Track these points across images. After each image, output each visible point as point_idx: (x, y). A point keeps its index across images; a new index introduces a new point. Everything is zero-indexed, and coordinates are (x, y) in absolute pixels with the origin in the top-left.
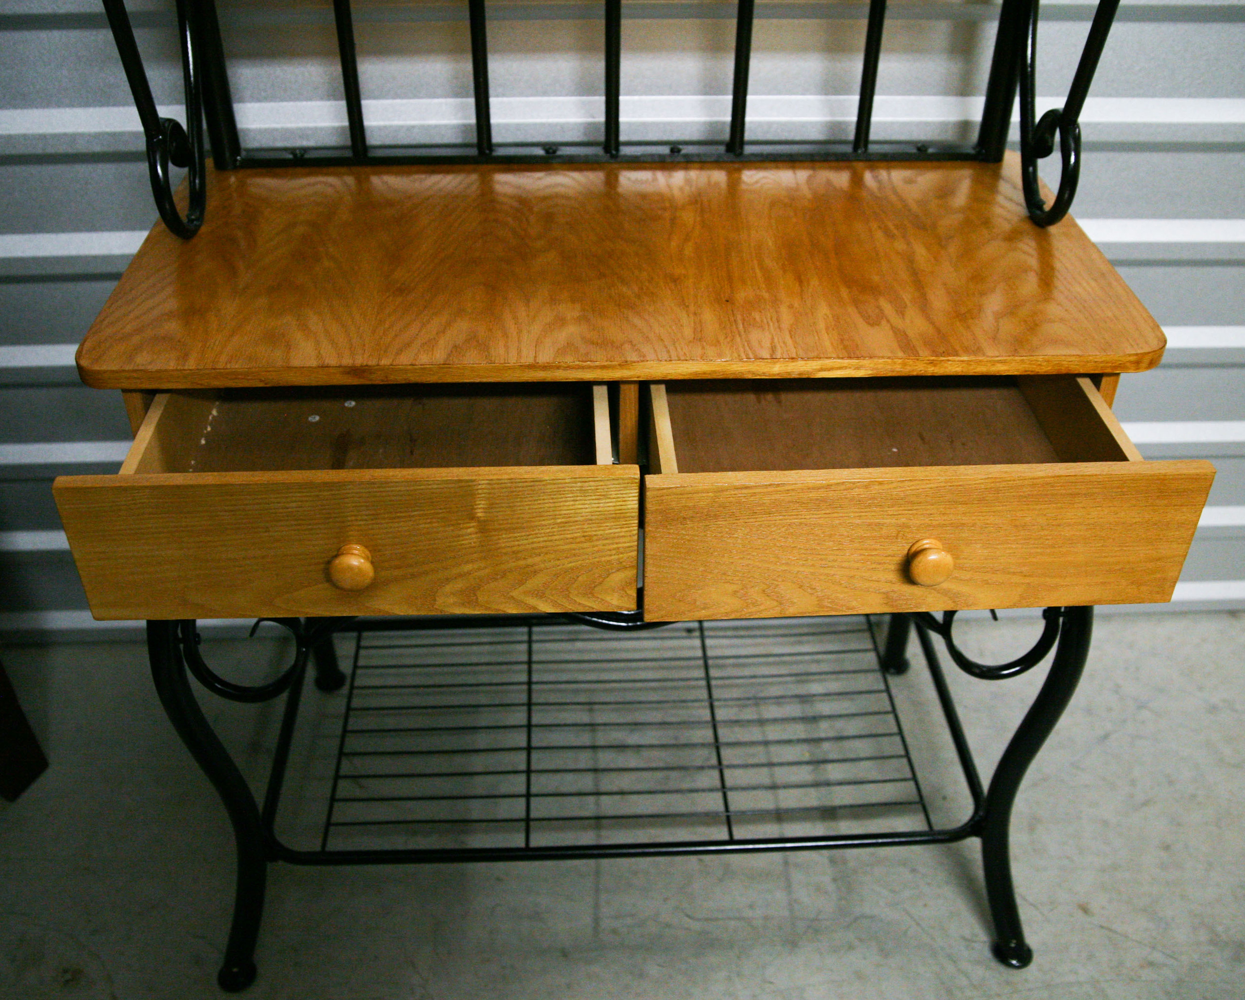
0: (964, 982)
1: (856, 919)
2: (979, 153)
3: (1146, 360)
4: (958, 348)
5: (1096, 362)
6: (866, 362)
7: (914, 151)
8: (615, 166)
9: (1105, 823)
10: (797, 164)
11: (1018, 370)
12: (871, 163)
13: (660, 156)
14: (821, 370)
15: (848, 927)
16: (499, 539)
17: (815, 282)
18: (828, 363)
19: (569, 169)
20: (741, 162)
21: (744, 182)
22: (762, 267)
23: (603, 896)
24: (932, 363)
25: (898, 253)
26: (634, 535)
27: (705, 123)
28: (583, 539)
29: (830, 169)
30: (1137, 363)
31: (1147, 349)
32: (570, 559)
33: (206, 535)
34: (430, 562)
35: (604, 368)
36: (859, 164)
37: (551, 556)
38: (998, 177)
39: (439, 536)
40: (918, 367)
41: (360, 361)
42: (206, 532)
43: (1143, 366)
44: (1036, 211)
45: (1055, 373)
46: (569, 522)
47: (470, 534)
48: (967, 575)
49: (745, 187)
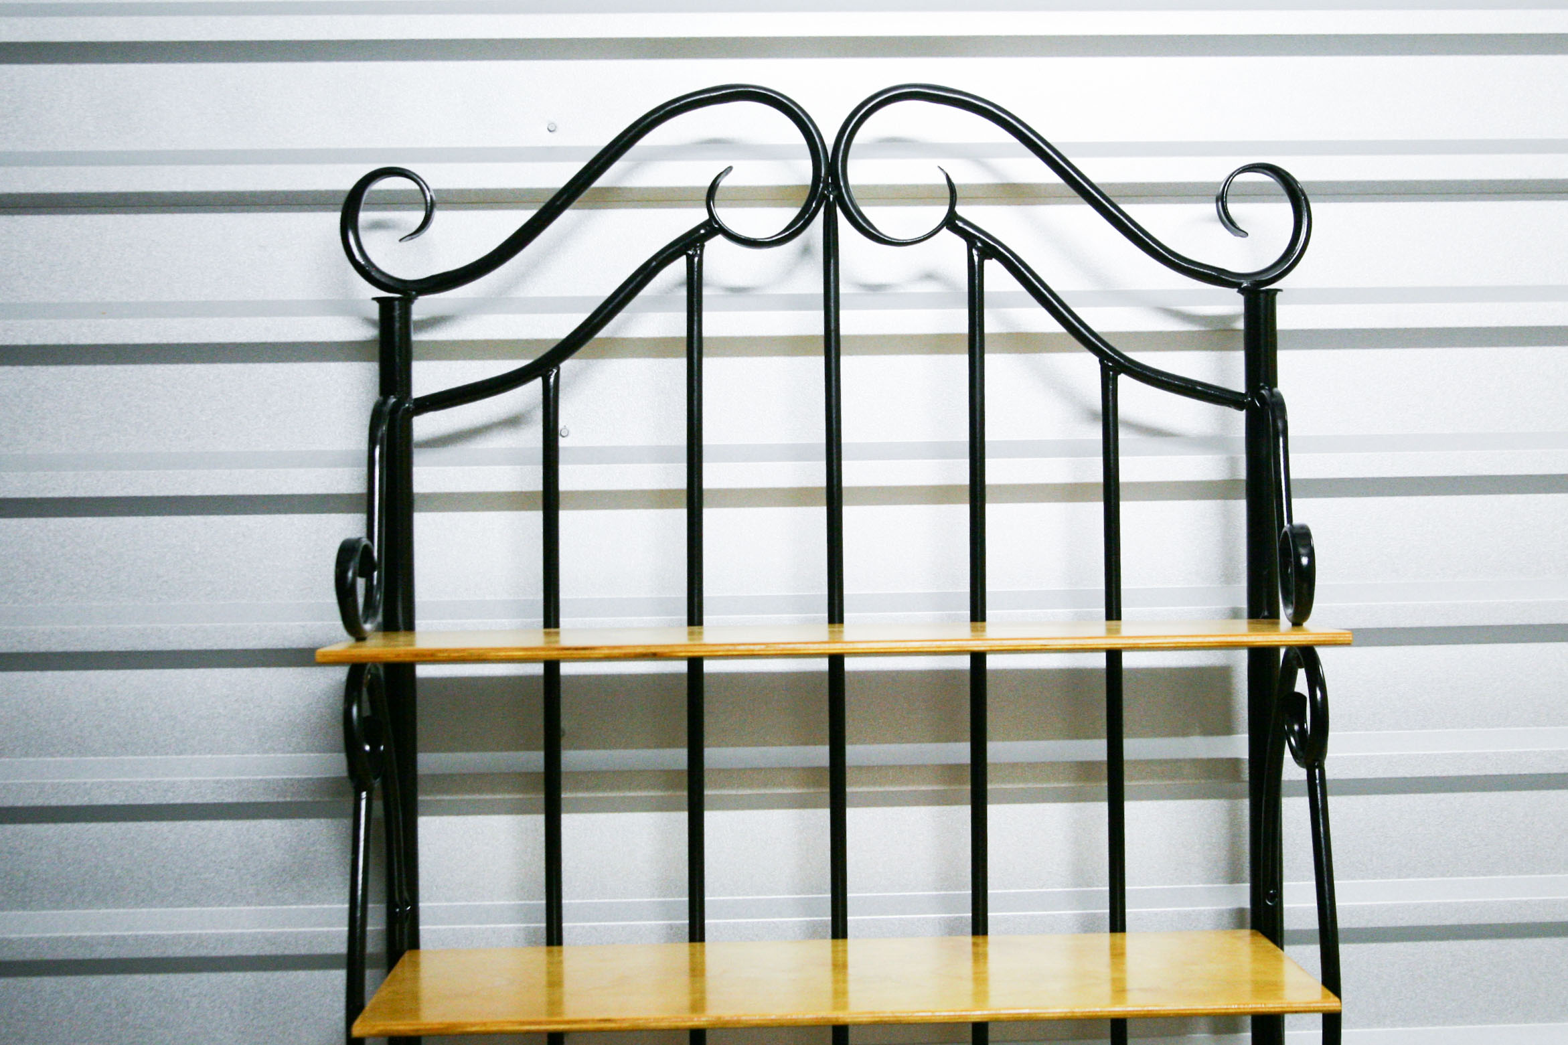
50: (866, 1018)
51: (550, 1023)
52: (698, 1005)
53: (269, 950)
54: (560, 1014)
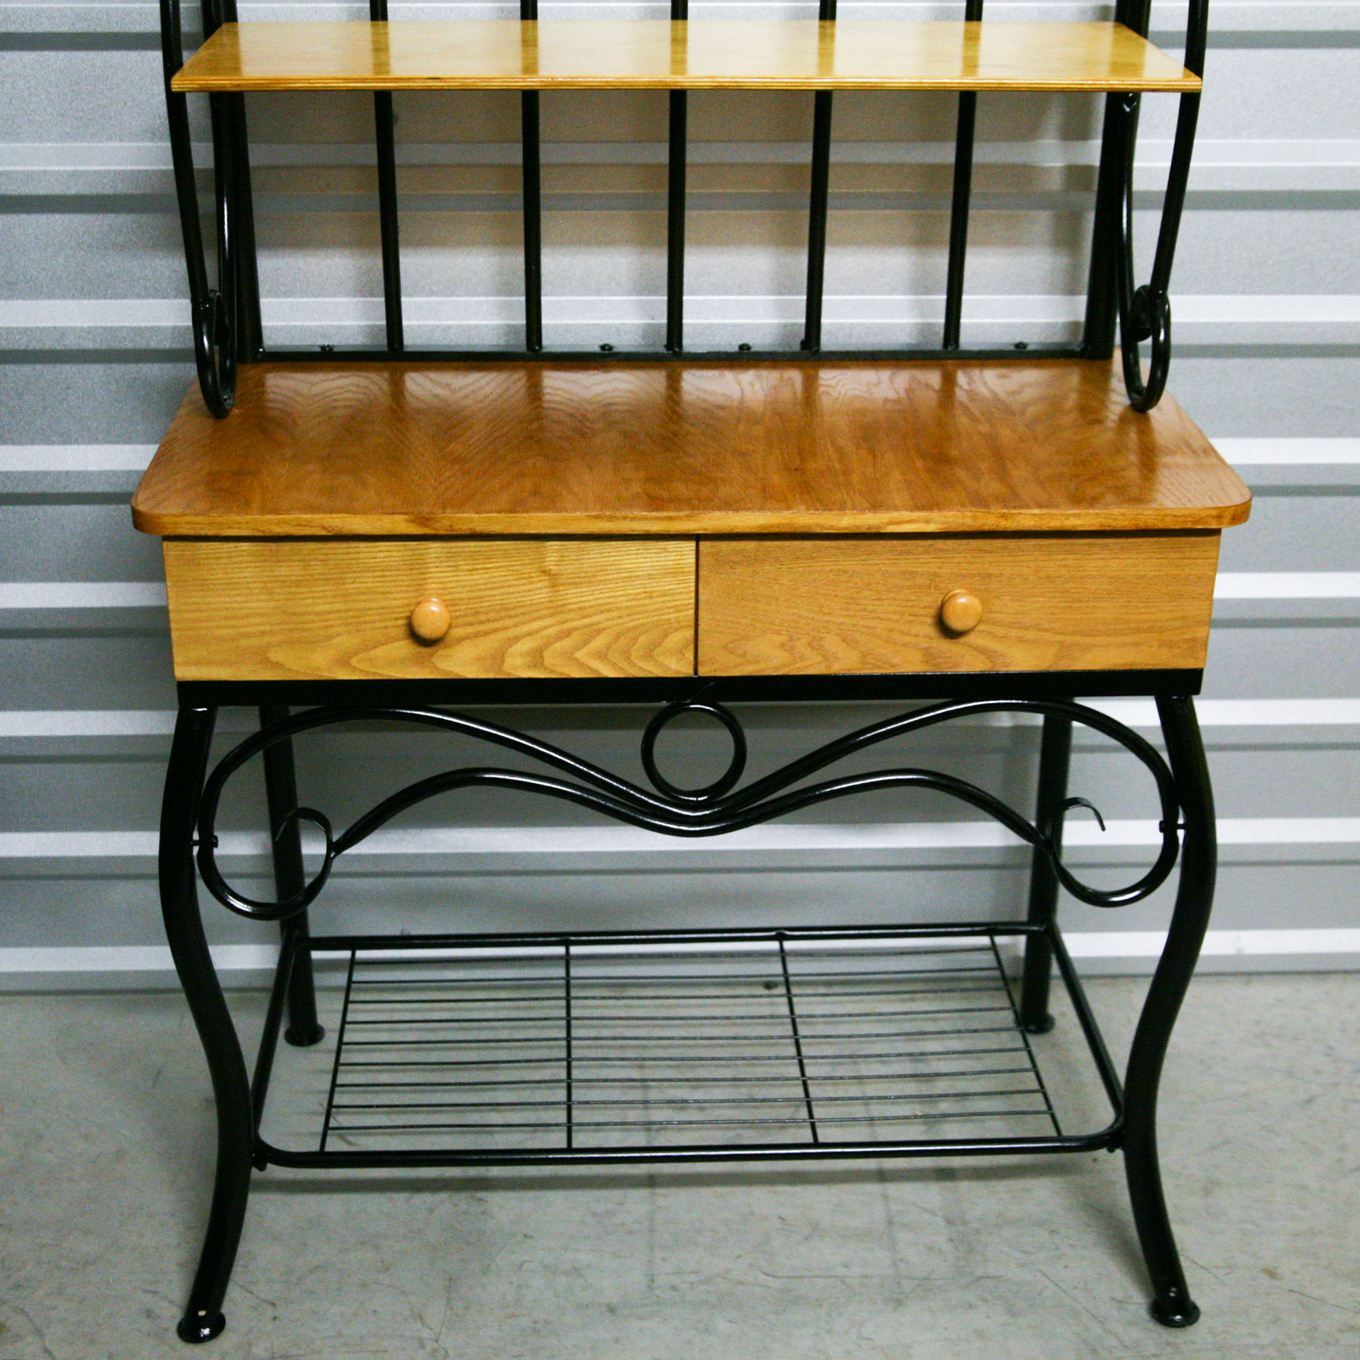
0: (1111, 1341)
1: (979, 1279)
2: (1083, 350)
3: (1228, 515)
5: (1175, 516)
6: (935, 515)
7: (1012, 348)
8: (678, 364)
9: (1304, 1187)
10: (879, 362)
11: (1094, 525)
12: (963, 361)
13: (727, 354)
14: (890, 523)
15: (967, 1286)
16: (566, 594)
17: (889, 456)
18: (896, 515)
19: (629, 367)
20: (819, 360)
22: (836, 446)
23: (659, 1254)
24: (1003, 516)
25: (980, 433)
26: (691, 591)
27: (779, 325)
28: (644, 595)
29: (916, 367)
30: (1219, 517)
31: (1228, 504)
32: (631, 618)
33: (297, 586)
34: (502, 618)
35: (670, 519)
36: (951, 362)
37: (614, 614)
38: (1107, 373)
39: (511, 590)
40: (989, 520)
41: (425, 509)
42: (298, 583)
43: (1226, 520)
44: (1135, 396)
45: (1133, 528)
46: (631, 577)
47: (540, 589)
48: (1001, 631)
49: (821, 382)
50: (705, 83)
51: (376, 80)
52: (530, 67)
53: (81, 27)
54: (387, 73)
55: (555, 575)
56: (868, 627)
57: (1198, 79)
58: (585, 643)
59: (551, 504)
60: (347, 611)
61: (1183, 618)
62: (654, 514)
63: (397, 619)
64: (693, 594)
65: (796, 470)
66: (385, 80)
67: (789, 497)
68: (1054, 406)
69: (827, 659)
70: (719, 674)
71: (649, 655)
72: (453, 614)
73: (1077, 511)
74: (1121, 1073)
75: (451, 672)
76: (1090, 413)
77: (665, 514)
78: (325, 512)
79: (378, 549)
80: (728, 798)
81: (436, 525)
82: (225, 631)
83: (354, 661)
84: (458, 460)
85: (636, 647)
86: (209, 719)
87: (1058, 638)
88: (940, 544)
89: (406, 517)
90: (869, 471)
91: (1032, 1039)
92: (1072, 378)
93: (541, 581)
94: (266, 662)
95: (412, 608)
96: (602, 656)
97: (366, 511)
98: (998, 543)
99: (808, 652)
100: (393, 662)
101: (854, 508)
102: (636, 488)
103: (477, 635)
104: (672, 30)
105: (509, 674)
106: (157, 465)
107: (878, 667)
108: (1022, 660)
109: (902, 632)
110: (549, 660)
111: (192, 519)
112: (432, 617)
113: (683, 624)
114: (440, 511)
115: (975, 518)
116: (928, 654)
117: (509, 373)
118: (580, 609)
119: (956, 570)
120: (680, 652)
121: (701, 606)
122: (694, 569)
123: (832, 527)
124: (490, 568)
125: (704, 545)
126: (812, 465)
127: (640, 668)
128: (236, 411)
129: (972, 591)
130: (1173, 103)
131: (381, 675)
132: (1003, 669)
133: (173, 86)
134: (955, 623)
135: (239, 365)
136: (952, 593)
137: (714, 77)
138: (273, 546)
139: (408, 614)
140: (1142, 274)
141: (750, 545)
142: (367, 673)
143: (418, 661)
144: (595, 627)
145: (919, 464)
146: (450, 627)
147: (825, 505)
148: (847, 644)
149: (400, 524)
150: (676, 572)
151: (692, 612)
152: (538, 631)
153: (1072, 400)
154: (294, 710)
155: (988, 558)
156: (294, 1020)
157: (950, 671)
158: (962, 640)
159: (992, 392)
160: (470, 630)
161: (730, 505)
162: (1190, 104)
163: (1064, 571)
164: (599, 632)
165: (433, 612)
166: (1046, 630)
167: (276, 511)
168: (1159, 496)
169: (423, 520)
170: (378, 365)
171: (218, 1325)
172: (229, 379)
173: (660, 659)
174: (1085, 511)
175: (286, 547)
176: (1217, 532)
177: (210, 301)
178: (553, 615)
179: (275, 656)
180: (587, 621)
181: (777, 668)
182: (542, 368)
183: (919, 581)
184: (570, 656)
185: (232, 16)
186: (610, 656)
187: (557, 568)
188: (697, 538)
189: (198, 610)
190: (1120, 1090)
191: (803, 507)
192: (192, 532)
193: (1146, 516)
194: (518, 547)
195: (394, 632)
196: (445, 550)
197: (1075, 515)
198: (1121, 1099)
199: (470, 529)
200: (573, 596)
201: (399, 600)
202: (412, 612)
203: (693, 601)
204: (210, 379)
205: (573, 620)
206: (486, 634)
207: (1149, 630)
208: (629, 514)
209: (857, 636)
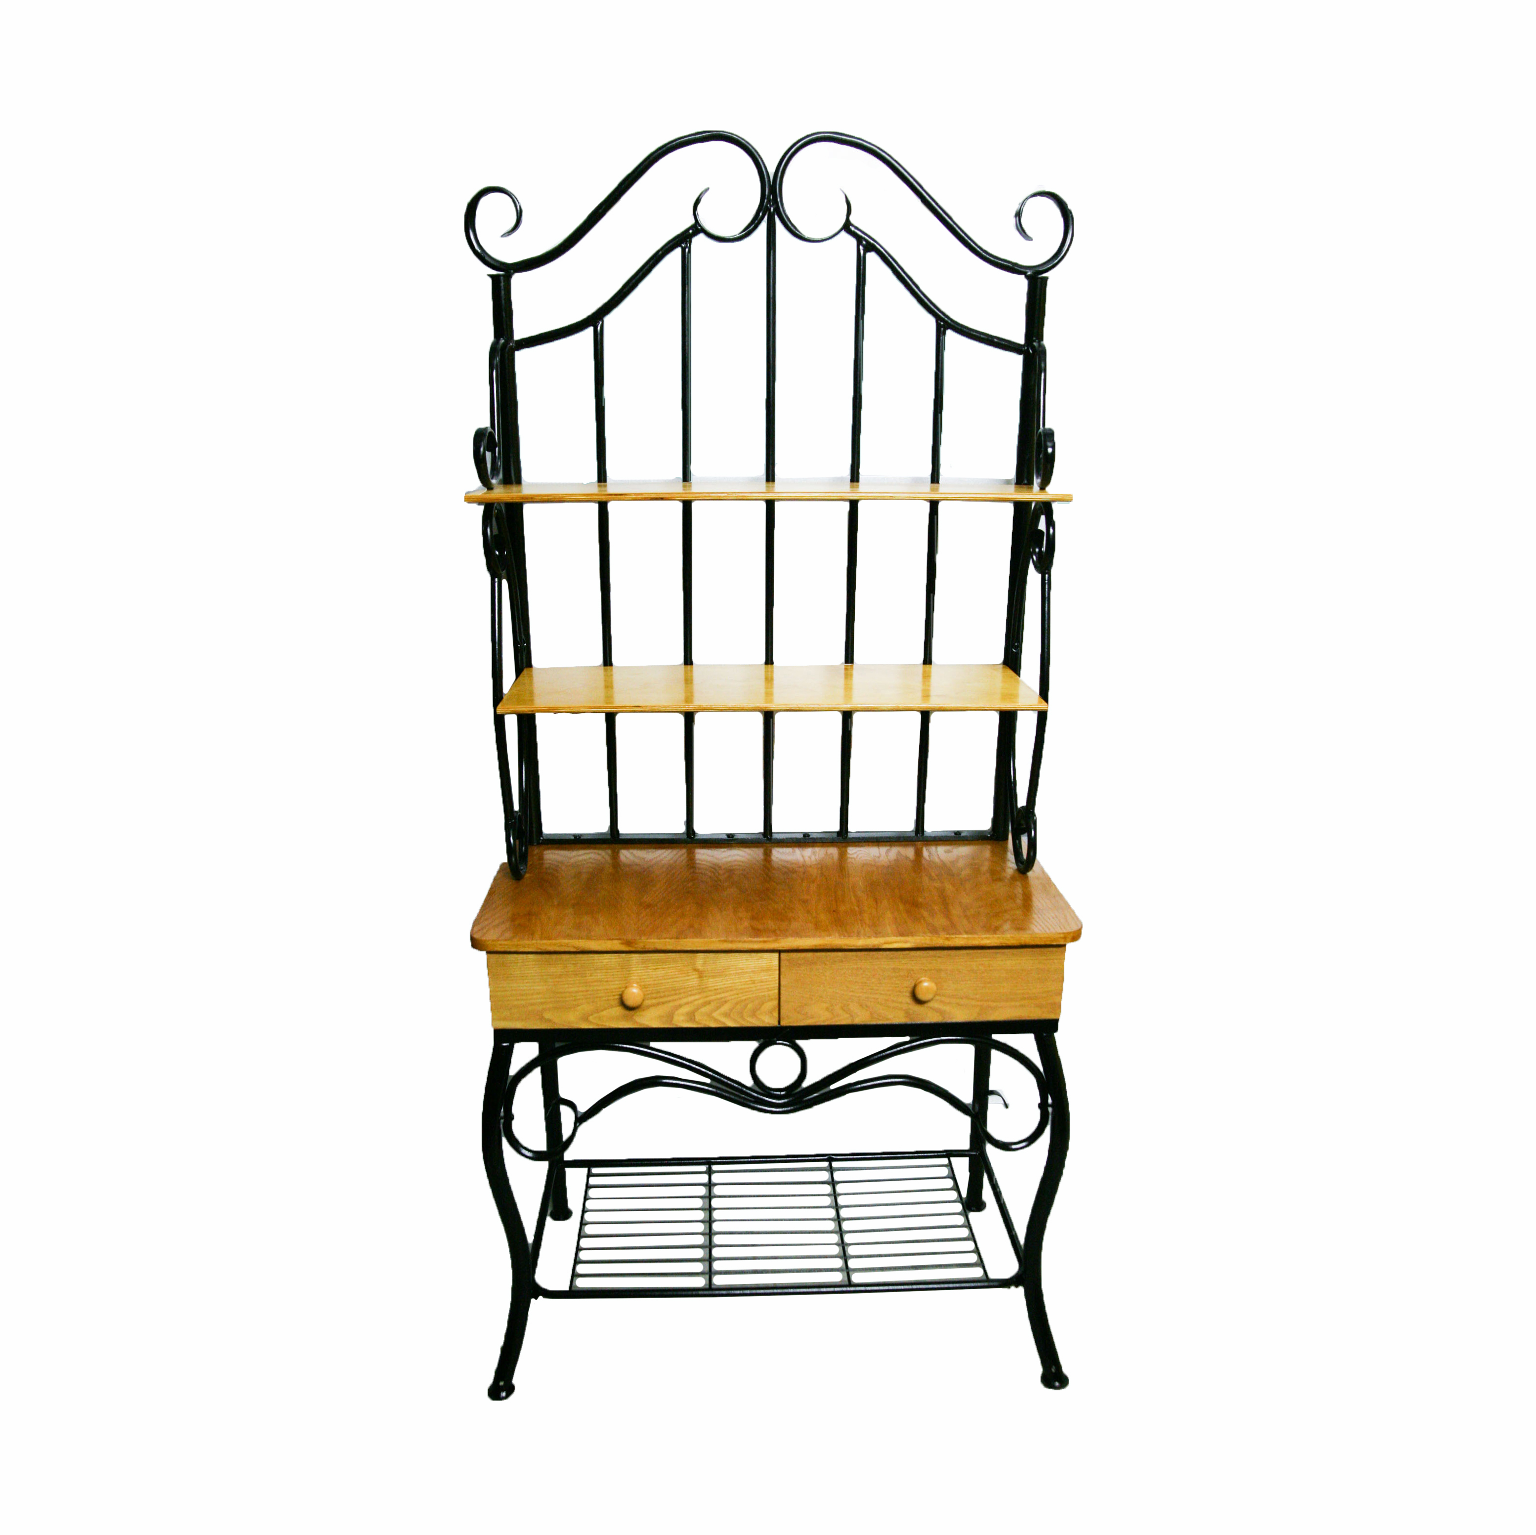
2: (992, 836)
3: (1070, 937)
4: (962, 931)
5: (1040, 938)
6: (910, 939)
7: (953, 834)
8: (769, 845)
10: (881, 843)
12: (925, 843)
13: (797, 839)
14: (885, 943)
16: (707, 982)
17: (885, 902)
19: (743, 847)
20: (847, 842)
21: (849, 854)
22: (856, 896)
24: (947, 939)
25: (935, 887)
26: (776, 980)
28: (750, 982)
29: (901, 846)
30: (1065, 938)
31: (1069, 930)
32: (744, 994)
33: (559, 978)
34: (672, 995)
35: (765, 942)
36: (919, 843)
37: (735, 992)
38: (1005, 850)
39: (678, 979)
40: (939, 941)
41: (630, 937)
42: (560, 976)
43: (1068, 939)
44: (1020, 864)
45: (1019, 944)
46: (743, 972)
47: (693, 979)
48: (948, 1000)
49: (848, 856)
54: (612, 702)
55: (701, 971)
56: (874, 998)
57: (1046, 704)
58: (718, 1008)
59: (698, 933)
60: (587, 991)
61: (1048, 992)
62: (756, 939)
63: (614, 995)
64: (777, 982)
65: (834, 911)
66: (610, 707)
67: (829, 927)
68: (975, 868)
69: (852, 1016)
70: (791, 1025)
71: (754, 1014)
72: (646, 993)
73: (988, 936)
74: (1022, 1239)
75: (644, 1024)
76: (996, 875)
77: (761, 939)
78: (575, 938)
79: (604, 958)
80: (798, 1093)
81: (636, 946)
82: (519, 1002)
83: (591, 1018)
84: (649, 906)
85: (746, 1010)
86: (509, 1051)
87: (979, 1003)
88: (913, 953)
89: (620, 941)
90: (874, 911)
91: (972, 1215)
92: (986, 851)
93: (693, 975)
94: (542, 1018)
95: (623, 989)
96: (727, 1015)
97: (599, 938)
98: (945, 952)
99: (841, 1012)
100: (612, 1019)
101: (865, 935)
102: (746, 923)
103: (658, 1004)
104: (765, 672)
105: (676, 1025)
106: (484, 910)
107: (880, 1020)
108: (960, 1016)
109: (893, 1001)
110: (698, 1017)
111: (502, 942)
112: (634, 994)
113: (773, 997)
114: (638, 938)
115: (931, 940)
116: (907, 1014)
117: (678, 850)
118: (715, 989)
119: (922, 967)
120: (771, 1012)
121: (782, 988)
122: (777, 968)
123: (853, 946)
124: (665, 968)
125: (783, 955)
126: (842, 908)
127: (748, 1022)
128: (527, 875)
129: (932, 979)
130: (1033, 717)
131: (605, 1025)
132: (949, 1020)
133: (497, 711)
134: (921, 996)
135: (529, 847)
136: (920, 980)
137: (787, 705)
138: (547, 956)
139: (621, 993)
140: (1022, 801)
141: (809, 955)
142: (598, 1025)
143: (625, 1018)
144: (723, 1000)
145: (901, 907)
146: (643, 1000)
147: (849, 934)
148: (862, 1007)
149: (616, 945)
150: (768, 970)
151: (777, 991)
152: (691, 1002)
153: (986, 867)
154: (557, 1045)
155: (940, 960)
156: (555, 1206)
157: (919, 1022)
158: (926, 1005)
159: (942, 861)
160: (654, 1001)
161: (797, 934)
162: (1042, 717)
163: (981, 968)
164: (726, 1002)
165: (633, 993)
166: (972, 999)
167: (549, 938)
168: (1032, 927)
169: (628, 943)
170: (604, 846)
171: (510, 1389)
172: (524, 857)
173: (760, 1017)
174: (991, 936)
175: (554, 957)
176: (1064, 946)
177: (514, 818)
178: (700, 993)
179: (547, 1015)
180: (718, 996)
181: (824, 1021)
182: (695, 847)
183: (902, 973)
184: (709, 1015)
185: (530, 665)
186: (732, 1015)
187: (702, 968)
188: (780, 952)
189: (506, 991)
190: (1020, 1246)
191: (837, 935)
192: (502, 950)
193: (1024, 938)
194: (682, 956)
195: (613, 1003)
196: (641, 958)
197: (986, 938)
198: (1021, 1254)
199: (655, 948)
200: (711, 983)
201: (615, 986)
202: (623, 992)
203: (777, 985)
204: (514, 859)
205: (711, 996)
206: (663, 1003)
207: (1030, 998)
208: (742, 939)
209: (869, 1004)
